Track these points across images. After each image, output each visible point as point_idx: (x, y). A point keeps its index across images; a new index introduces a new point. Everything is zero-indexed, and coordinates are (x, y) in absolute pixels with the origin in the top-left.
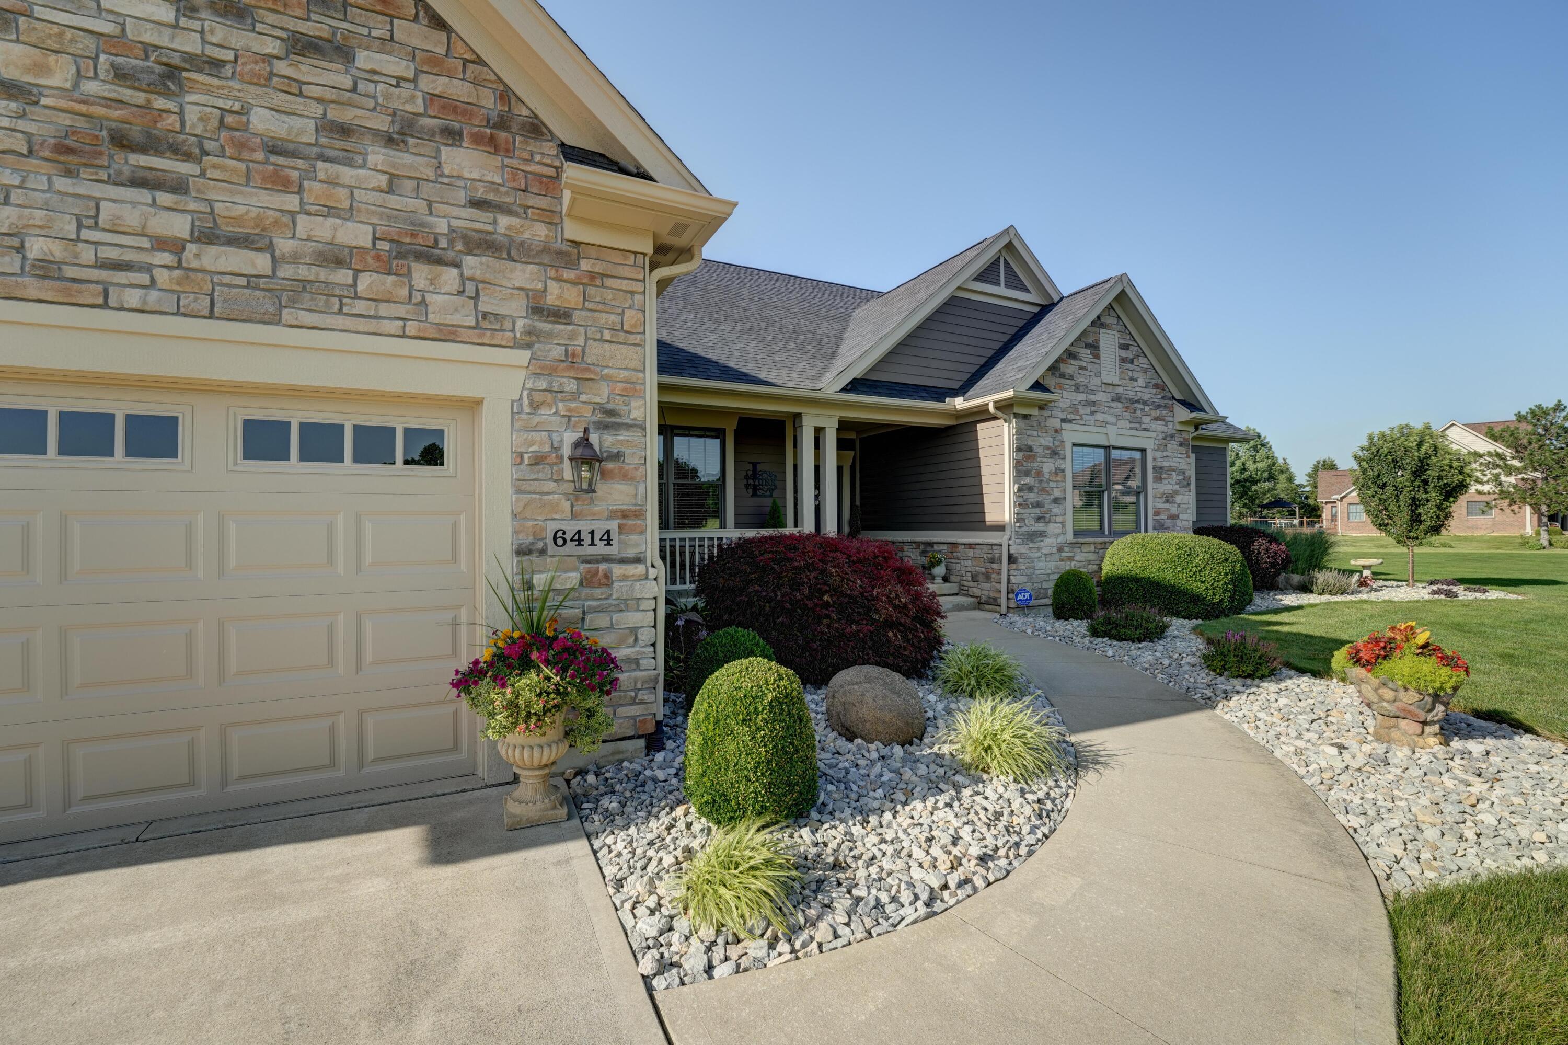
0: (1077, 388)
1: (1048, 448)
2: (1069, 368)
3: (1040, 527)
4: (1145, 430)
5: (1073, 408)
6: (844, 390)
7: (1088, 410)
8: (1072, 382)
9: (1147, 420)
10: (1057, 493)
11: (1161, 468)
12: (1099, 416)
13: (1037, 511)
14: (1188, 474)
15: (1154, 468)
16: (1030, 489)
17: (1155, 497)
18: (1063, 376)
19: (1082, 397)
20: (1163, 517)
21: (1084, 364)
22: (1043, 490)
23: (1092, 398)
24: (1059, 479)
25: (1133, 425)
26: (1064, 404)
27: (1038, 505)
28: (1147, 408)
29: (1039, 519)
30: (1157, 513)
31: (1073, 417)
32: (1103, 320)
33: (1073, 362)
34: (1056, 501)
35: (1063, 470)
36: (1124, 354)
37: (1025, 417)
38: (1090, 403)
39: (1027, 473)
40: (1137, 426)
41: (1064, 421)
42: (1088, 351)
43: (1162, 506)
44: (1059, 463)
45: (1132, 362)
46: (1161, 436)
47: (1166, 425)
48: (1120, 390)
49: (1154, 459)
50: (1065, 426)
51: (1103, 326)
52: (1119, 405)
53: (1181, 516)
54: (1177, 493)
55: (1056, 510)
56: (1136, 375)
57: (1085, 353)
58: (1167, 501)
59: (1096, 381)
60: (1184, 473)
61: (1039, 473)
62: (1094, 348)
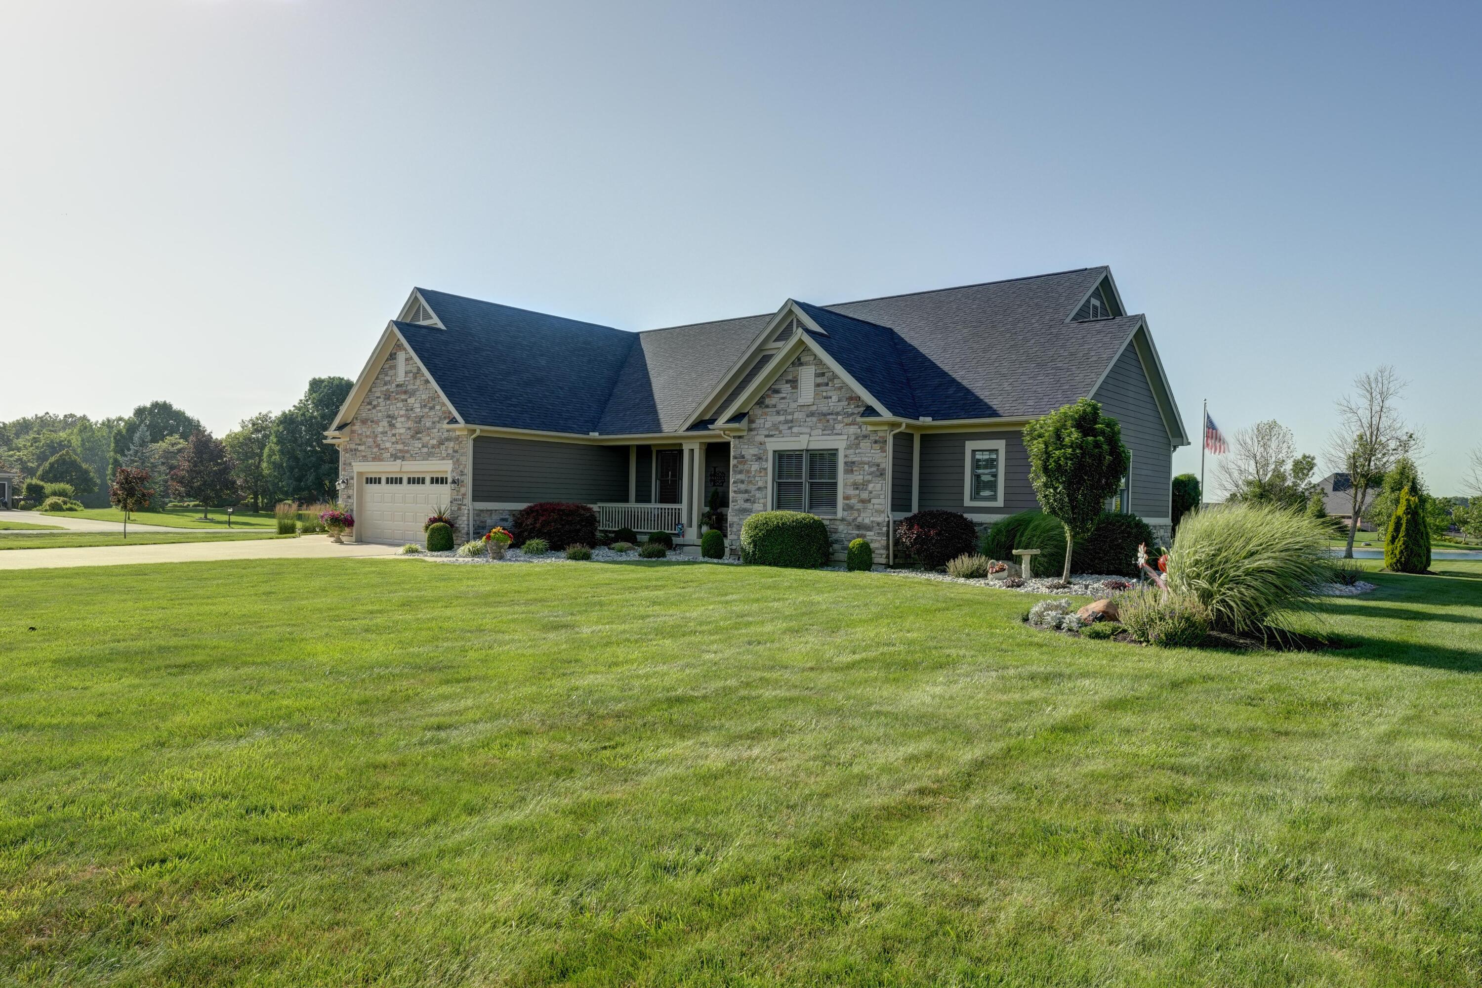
0: (778, 413)
1: (755, 455)
2: (773, 400)
3: (747, 505)
4: (837, 434)
5: (775, 427)
6: (688, 429)
7: (786, 426)
8: (774, 410)
9: (839, 427)
10: (760, 484)
11: (853, 463)
12: (795, 430)
13: (746, 496)
14: (882, 466)
15: (846, 463)
16: (742, 482)
17: (845, 485)
18: (767, 407)
19: (782, 418)
20: (853, 501)
21: (784, 395)
22: (750, 482)
23: (790, 417)
24: (762, 474)
25: (825, 432)
26: (768, 425)
27: (746, 491)
28: (840, 418)
29: (747, 501)
30: (847, 498)
31: (773, 433)
32: (802, 360)
33: (776, 396)
34: (759, 489)
35: (766, 469)
36: (820, 380)
37: (740, 437)
38: (786, 422)
39: (741, 472)
40: (830, 432)
41: (767, 436)
42: (788, 385)
43: (851, 492)
44: (764, 464)
45: (827, 385)
46: (853, 437)
47: (860, 427)
48: (814, 408)
49: (846, 456)
50: (767, 440)
51: (801, 364)
52: (814, 419)
53: (873, 501)
54: (869, 482)
55: (758, 495)
56: (829, 394)
57: (786, 388)
58: (857, 489)
59: (793, 405)
60: (878, 465)
61: (748, 472)
62: (794, 383)
